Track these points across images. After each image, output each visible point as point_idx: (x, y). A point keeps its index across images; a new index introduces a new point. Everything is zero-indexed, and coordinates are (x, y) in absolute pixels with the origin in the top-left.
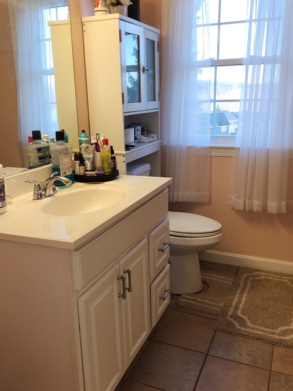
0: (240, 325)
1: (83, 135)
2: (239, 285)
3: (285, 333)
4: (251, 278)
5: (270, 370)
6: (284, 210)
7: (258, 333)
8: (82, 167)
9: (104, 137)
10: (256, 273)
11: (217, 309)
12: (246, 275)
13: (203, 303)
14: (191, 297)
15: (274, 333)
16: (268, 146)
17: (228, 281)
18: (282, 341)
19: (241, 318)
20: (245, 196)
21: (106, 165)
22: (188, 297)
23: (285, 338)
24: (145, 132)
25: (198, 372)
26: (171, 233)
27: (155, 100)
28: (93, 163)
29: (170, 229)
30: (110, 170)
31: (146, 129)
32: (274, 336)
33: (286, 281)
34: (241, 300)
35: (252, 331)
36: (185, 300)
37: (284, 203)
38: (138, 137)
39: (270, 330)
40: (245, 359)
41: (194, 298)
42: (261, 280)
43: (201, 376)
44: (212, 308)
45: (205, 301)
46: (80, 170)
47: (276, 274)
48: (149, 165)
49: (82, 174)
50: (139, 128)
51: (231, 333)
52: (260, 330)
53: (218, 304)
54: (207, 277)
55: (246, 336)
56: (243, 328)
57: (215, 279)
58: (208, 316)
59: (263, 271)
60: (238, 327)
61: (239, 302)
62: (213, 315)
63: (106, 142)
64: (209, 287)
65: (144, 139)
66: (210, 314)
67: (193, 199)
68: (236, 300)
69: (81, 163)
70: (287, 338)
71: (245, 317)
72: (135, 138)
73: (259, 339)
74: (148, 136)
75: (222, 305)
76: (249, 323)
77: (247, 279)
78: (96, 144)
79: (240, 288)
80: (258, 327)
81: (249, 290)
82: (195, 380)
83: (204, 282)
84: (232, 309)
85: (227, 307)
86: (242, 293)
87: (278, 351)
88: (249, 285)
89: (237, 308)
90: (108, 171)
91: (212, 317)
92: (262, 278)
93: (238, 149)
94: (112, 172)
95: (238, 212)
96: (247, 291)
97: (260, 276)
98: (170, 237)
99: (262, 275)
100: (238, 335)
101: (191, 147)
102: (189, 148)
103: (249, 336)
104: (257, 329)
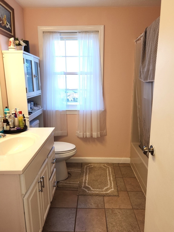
0: (88, 191)
1: (6, 109)
2: (84, 172)
3: (107, 190)
4: (88, 167)
5: (105, 209)
6: (99, 136)
7: (96, 192)
8: (8, 126)
9: (19, 110)
10: (90, 165)
11: (77, 185)
12: (86, 166)
13: (70, 183)
14: (64, 182)
15: (103, 191)
16: (91, 109)
17: (79, 170)
18: (107, 194)
19: (88, 187)
20: (83, 131)
21: (21, 124)
22: (63, 182)
23: (107, 192)
24: (35, 105)
25: (75, 218)
26: (56, 153)
27: (39, 90)
28: (14, 123)
29: (55, 151)
30: (23, 126)
31: (35, 103)
32: (103, 192)
33: (102, 166)
34: (86, 179)
35: (94, 192)
36: (61, 184)
37: (99, 133)
38: (32, 107)
39: (101, 190)
40: (94, 206)
41: (65, 182)
42: (92, 168)
43: (77, 219)
44: (75, 185)
45: (71, 182)
46: (7, 128)
47: (98, 163)
48: (38, 121)
49: (8, 130)
50: (33, 103)
51: (85, 195)
52: (97, 191)
53: (77, 183)
54: (69, 170)
55: (92, 195)
56: (90, 192)
57: (73, 171)
58: (74, 189)
59: (92, 163)
60: (87, 192)
61: (86, 180)
62: (76, 188)
63: (21, 112)
64: (71, 175)
65: (35, 108)
66: (74, 188)
67: (59, 135)
68: (84, 179)
69: (7, 124)
70: (108, 192)
71: (90, 186)
72: (31, 108)
73: (97, 195)
74: (36, 107)
75: (78, 182)
76: (92, 189)
77: (86, 168)
78: (15, 114)
79: (85, 173)
80: (96, 190)
81: (89, 173)
82: (74, 222)
83: (69, 173)
84: (83, 184)
85: (81, 183)
86: (86, 175)
87: (106, 199)
88: (88, 171)
89: (85, 183)
90: (22, 127)
91: (75, 189)
92: (93, 166)
93: (79, 111)
94: (24, 127)
95: (80, 138)
96: (88, 174)
97: (92, 166)
98: (55, 155)
99: (92, 165)
100: (88, 195)
101: (57, 111)
102: (56, 111)
103: (93, 195)
104: (95, 191)
